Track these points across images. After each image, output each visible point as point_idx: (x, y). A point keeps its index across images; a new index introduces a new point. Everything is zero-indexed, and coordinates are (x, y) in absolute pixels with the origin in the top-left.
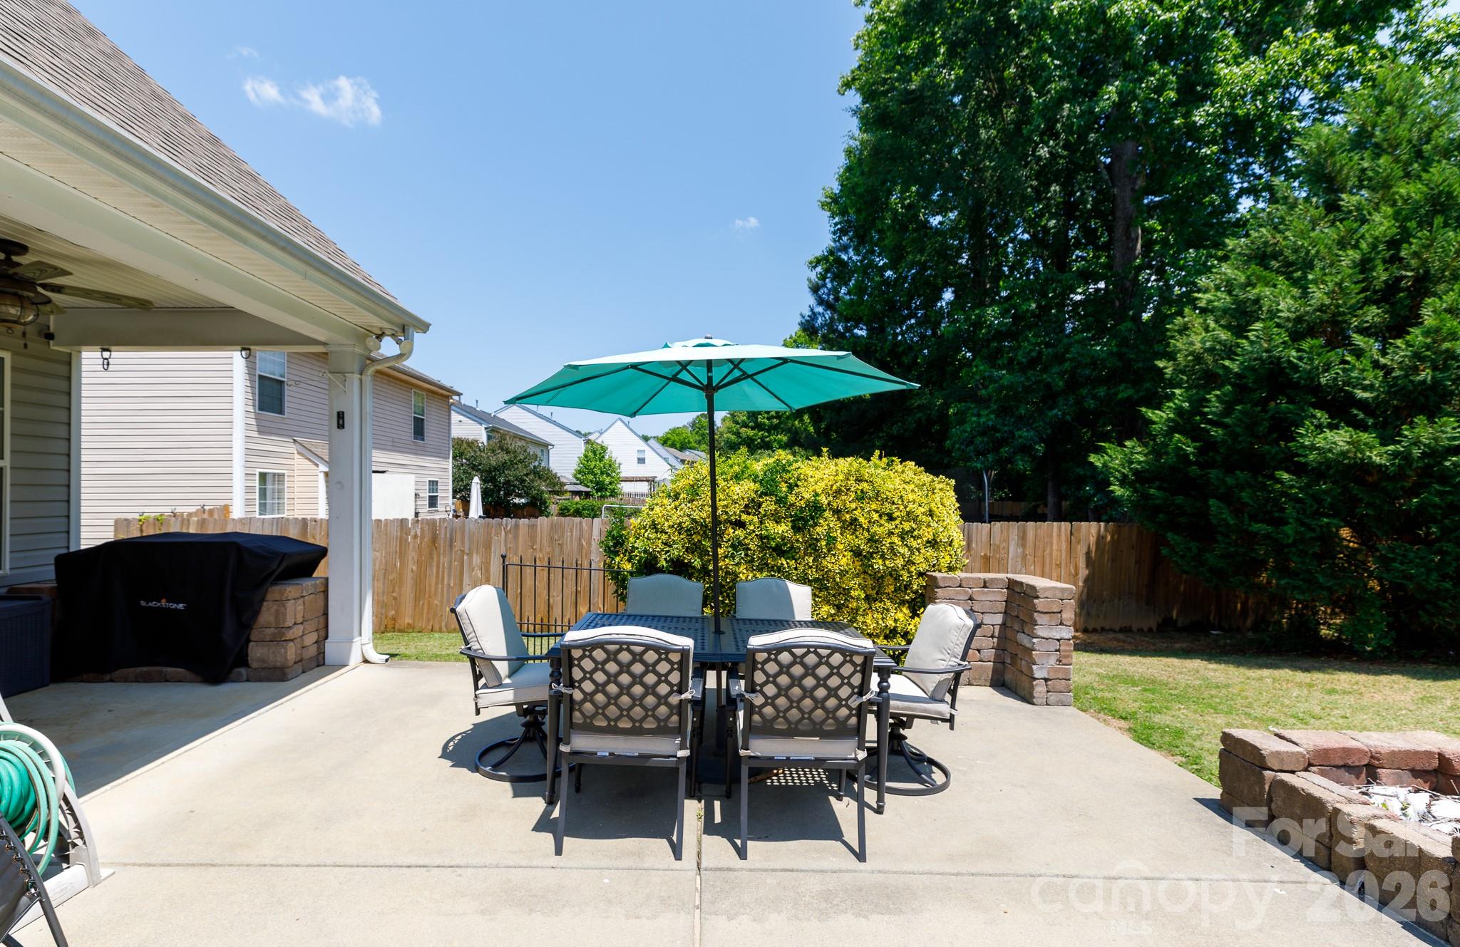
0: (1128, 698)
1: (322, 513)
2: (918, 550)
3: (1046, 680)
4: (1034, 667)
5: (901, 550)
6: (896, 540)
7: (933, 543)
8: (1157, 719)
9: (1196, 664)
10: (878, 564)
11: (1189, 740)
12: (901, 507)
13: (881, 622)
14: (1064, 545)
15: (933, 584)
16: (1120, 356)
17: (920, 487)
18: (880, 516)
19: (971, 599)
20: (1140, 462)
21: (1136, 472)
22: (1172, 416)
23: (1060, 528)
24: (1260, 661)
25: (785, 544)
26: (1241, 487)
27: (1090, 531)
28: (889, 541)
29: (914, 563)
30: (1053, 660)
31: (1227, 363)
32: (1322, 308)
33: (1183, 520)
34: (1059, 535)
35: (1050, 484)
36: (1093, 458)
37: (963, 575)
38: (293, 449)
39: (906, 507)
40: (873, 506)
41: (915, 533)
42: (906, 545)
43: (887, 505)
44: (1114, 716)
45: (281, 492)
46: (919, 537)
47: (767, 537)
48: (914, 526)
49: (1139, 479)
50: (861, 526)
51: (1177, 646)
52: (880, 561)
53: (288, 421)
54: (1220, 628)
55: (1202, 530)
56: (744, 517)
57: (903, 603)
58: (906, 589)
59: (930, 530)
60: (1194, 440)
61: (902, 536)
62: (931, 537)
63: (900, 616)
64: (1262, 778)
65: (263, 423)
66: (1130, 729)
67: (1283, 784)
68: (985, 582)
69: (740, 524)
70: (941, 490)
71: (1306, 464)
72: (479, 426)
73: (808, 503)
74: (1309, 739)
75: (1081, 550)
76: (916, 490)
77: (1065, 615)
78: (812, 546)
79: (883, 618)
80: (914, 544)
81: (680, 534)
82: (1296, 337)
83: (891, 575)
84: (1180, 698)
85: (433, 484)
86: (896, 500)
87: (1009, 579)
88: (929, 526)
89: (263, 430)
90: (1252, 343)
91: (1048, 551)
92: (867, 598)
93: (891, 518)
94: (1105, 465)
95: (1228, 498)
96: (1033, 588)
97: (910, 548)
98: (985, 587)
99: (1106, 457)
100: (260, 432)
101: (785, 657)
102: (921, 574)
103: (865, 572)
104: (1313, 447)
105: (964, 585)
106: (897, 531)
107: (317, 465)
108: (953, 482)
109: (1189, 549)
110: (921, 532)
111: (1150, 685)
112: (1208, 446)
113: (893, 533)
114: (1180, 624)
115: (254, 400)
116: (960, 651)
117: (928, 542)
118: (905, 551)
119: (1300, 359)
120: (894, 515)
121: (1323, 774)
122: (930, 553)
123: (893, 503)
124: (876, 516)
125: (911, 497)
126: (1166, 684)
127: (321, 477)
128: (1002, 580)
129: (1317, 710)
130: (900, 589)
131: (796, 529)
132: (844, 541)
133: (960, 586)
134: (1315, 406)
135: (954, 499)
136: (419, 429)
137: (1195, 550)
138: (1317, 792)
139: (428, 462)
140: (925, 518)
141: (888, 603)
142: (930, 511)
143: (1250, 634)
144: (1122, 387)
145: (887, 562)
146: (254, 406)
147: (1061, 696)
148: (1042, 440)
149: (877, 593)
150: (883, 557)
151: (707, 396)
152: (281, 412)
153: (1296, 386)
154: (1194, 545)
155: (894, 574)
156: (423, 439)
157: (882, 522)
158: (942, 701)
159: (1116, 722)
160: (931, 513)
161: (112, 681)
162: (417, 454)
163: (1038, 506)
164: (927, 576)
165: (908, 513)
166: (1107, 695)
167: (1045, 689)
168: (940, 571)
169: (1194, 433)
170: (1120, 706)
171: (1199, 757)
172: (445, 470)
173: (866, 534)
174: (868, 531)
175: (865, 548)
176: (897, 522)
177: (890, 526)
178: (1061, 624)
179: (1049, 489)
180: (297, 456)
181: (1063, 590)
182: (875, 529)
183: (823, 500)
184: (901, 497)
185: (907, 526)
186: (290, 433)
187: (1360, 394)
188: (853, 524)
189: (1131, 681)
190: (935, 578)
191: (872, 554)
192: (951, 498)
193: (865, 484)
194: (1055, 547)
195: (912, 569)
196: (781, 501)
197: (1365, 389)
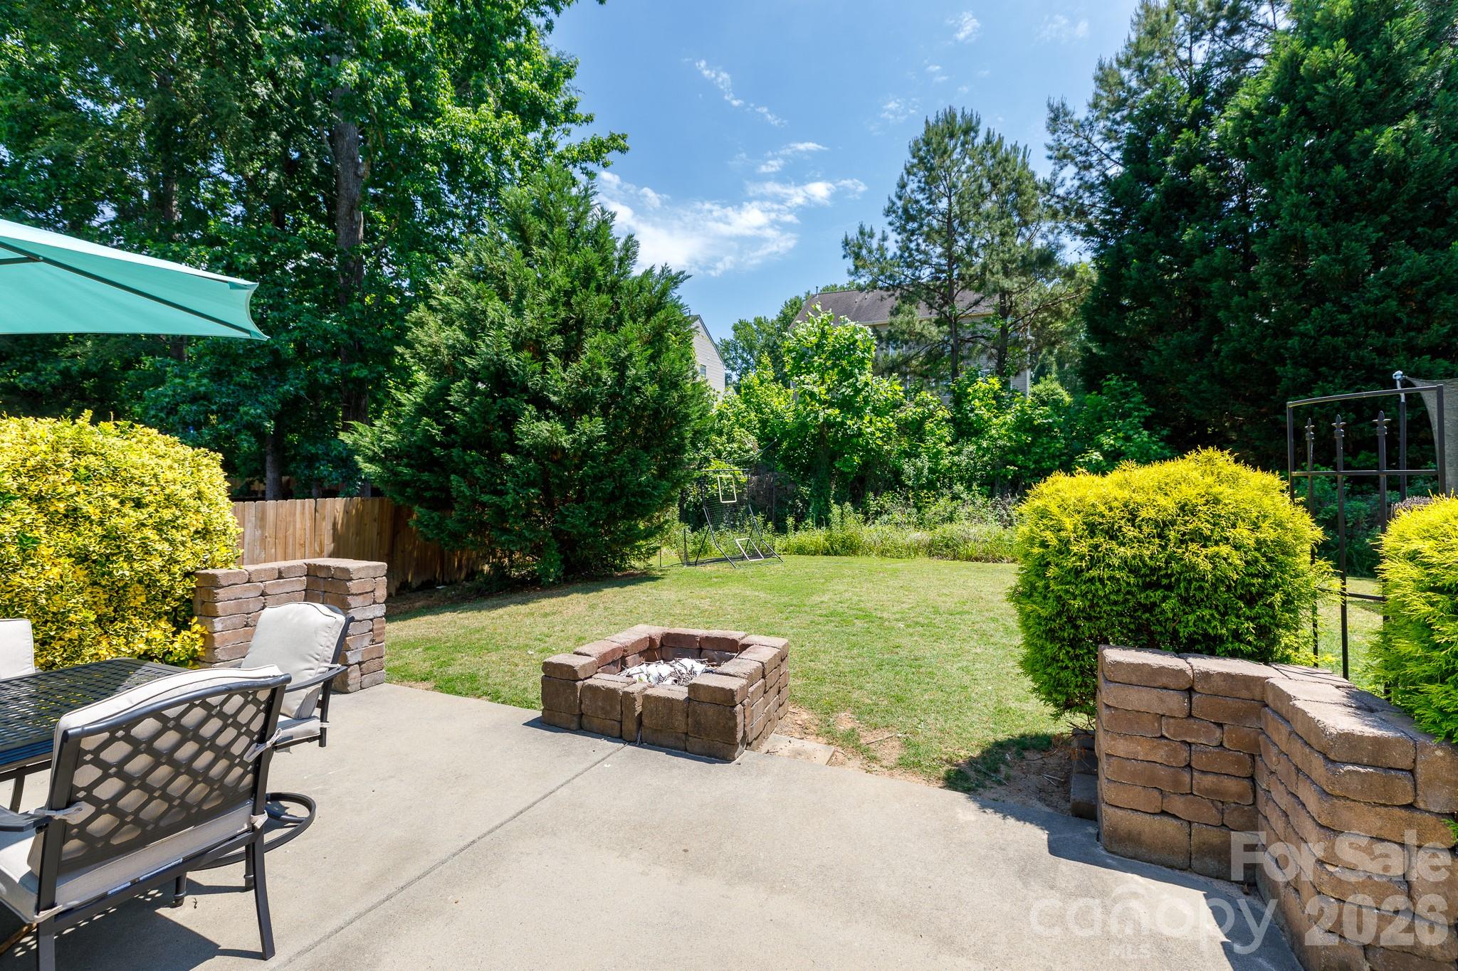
0: (417, 660)
2: (183, 543)
3: (360, 663)
4: (348, 654)
5: (158, 546)
6: (151, 534)
7: (204, 534)
8: (451, 671)
9: (448, 617)
10: (122, 569)
11: (482, 681)
12: (156, 489)
13: (124, 649)
14: (308, 524)
15: (211, 583)
16: (351, 335)
17: (181, 462)
18: (122, 503)
19: (263, 594)
20: (390, 442)
21: (386, 451)
22: (419, 400)
23: (303, 506)
24: (489, 602)
26: (476, 463)
27: (336, 507)
28: (139, 535)
29: (177, 562)
30: (366, 642)
31: (466, 359)
32: (531, 330)
33: (428, 494)
34: (303, 513)
35: (269, 458)
36: (342, 436)
37: (251, 568)
39: (163, 489)
40: (109, 489)
41: (180, 521)
42: (167, 540)
43: (134, 487)
44: (416, 680)
46: (185, 527)
48: (178, 513)
49: (388, 457)
50: (88, 518)
51: (417, 604)
52: (125, 565)
54: (444, 583)
55: (442, 501)
57: (159, 616)
58: (165, 597)
59: (199, 516)
60: (439, 424)
61: (159, 528)
62: (200, 527)
63: (157, 634)
64: (575, 687)
66: (435, 688)
67: (590, 687)
68: (280, 572)
70: (207, 465)
71: (522, 447)
74: (596, 649)
75: (327, 528)
76: (176, 465)
77: (377, 593)
79: (127, 644)
80: (178, 536)
82: (517, 347)
83: (140, 582)
84: (457, 648)
86: (146, 480)
87: (308, 565)
88: (197, 511)
90: (487, 346)
91: (291, 531)
92: (99, 621)
93: (138, 504)
94: (355, 443)
95: (464, 473)
96: (346, 570)
97: (171, 542)
98: (280, 577)
99: (356, 435)
101: (146, 728)
102: (187, 575)
103: (94, 584)
104: (527, 433)
105: (254, 578)
106: (151, 521)
108: (220, 456)
109: (432, 519)
110: (187, 521)
111: (429, 644)
112: (449, 430)
113: (143, 525)
114: (414, 585)
116: (330, 653)
117: (197, 532)
118: (165, 547)
119: (518, 366)
120: (145, 501)
121: (604, 672)
122: (200, 545)
123: (143, 484)
124: (114, 503)
125: (170, 475)
126: (440, 639)
128: (301, 567)
129: (546, 631)
130: (155, 598)
132: (54, 542)
133: (248, 582)
134: (528, 402)
135: (222, 478)
137: (437, 519)
138: (611, 685)
140: (192, 503)
141: (136, 621)
142: (199, 492)
143: (468, 585)
144: (356, 365)
145: (136, 565)
147: (374, 676)
148: (270, 417)
149: (115, 611)
150: (129, 558)
153: (513, 385)
154: (435, 515)
155: (147, 582)
157: (125, 510)
158: (310, 718)
159: (421, 685)
160: (199, 496)
163: (252, 483)
164: (197, 575)
165: (168, 498)
166: (397, 663)
167: (358, 673)
168: (213, 567)
169: (439, 417)
170: (415, 669)
171: (497, 691)
173: (99, 530)
174: (101, 523)
175: (95, 547)
176: (151, 509)
177: (142, 515)
178: (374, 603)
179: (268, 465)
181: (375, 568)
182: (115, 520)
183: (9, 483)
184: (155, 475)
185: (167, 514)
187: (554, 399)
188: (71, 517)
189: (410, 644)
190: (214, 577)
191: (108, 556)
192: (218, 475)
193: (92, 458)
194: (298, 525)
195: (176, 569)
197: (555, 394)
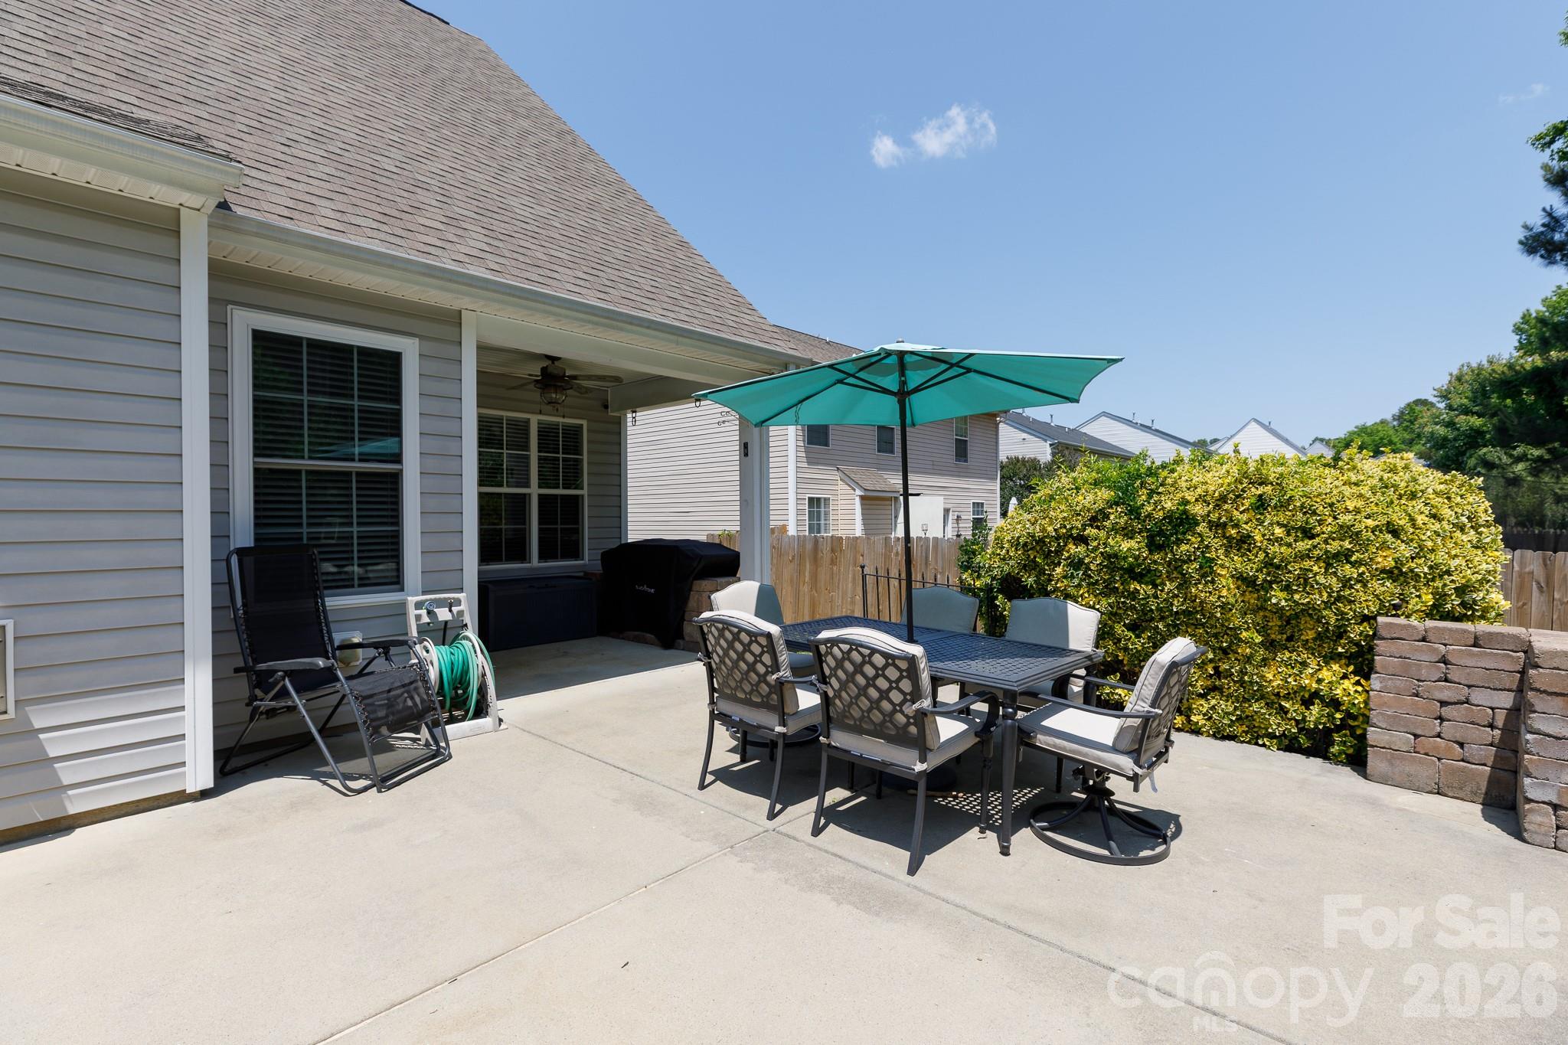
1: (858, 531)
2: (1361, 582)
3: (1554, 806)
4: (1527, 780)
7: (1397, 574)
13: (1290, 679)
19: (1444, 660)
25: (1139, 565)
29: (1350, 602)
37: (1431, 623)
38: (836, 476)
45: (827, 514)
46: (1363, 563)
47: (1115, 556)
48: (1352, 546)
50: (1254, 545)
52: (1283, 594)
53: (830, 452)
56: (1090, 531)
57: (1332, 656)
58: (1337, 637)
59: (1388, 553)
61: (1327, 561)
63: (1326, 674)
65: (812, 455)
68: (1476, 637)
69: (1082, 540)
72: (1043, 443)
73: (1169, 516)
76: (1370, 493)
78: (1176, 566)
79: (1295, 675)
80: (1352, 573)
81: (1016, 549)
85: (979, 507)
86: (1320, 509)
87: (1529, 637)
89: (811, 461)
92: (1268, 644)
97: (1343, 579)
98: (1476, 644)
100: (809, 463)
103: (1261, 608)
105: (1431, 637)
106: (1317, 553)
107: (854, 490)
110: (1367, 557)
113: (1308, 556)
115: (804, 436)
117: (1383, 571)
118: (1331, 581)
120: (1314, 531)
122: (1388, 587)
124: (1280, 532)
125: (1353, 504)
127: (858, 499)
128: (1515, 636)
130: (1325, 636)
131: (1153, 546)
132: (1229, 565)
133: (1424, 640)
136: (961, 451)
139: (972, 484)
140: (1377, 536)
141: (1306, 655)
142: (1390, 524)
145: (1296, 596)
146: (804, 441)
149: (1288, 639)
151: (899, 402)
152: (826, 444)
156: (966, 461)
160: (1392, 529)
161: (623, 639)
162: (959, 476)
164: (1376, 621)
167: (1551, 821)
172: (993, 491)
177: (1305, 546)
180: (840, 482)
183: (1198, 510)
184: (1331, 504)
186: (836, 462)
188: (1243, 543)
191: (1271, 583)
193: (1269, 488)
195: (1347, 609)
196: (1134, 512)
